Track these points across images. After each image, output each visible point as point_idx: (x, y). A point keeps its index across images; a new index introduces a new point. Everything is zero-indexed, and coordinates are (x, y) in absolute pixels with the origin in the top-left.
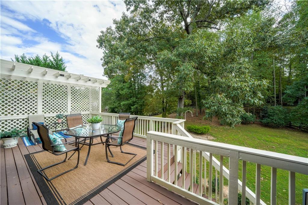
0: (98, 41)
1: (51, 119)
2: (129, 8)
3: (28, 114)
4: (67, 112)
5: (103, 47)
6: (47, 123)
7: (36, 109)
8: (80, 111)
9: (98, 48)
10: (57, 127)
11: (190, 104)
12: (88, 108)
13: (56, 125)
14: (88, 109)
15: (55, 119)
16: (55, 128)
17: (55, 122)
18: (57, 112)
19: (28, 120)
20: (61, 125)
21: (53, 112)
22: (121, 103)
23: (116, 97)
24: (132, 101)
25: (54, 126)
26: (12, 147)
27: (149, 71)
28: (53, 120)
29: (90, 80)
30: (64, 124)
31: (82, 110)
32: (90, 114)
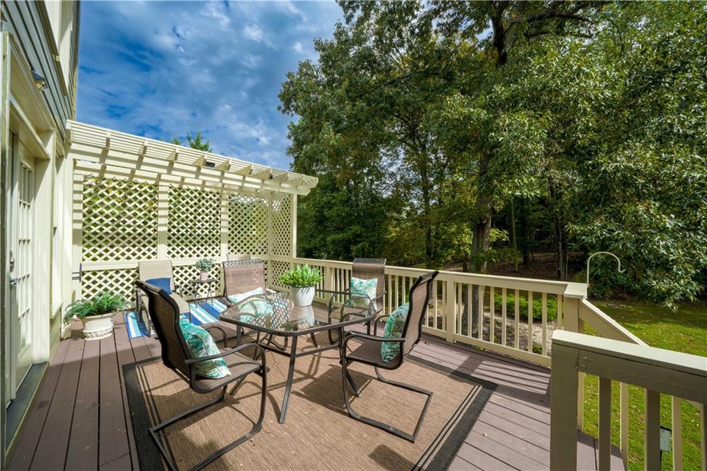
0: (282, 97)
1: (186, 272)
2: (352, 16)
3: (139, 258)
4: (219, 255)
5: (292, 109)
6: (177, 280)
7: (154, 246)
8: (248, 253)
9: (281, 112)
10: (199, 291)
11: (504, 240)
12: (265, 247)
13: (196, 287)
14: (265, 250)
15: (194, 271)
16: (193, 292)
17: (194, 278)
18: (198, 256)
19: (138, 272)
20: (206, 287)
21: (190, 256)
22: (328, 239)
23: (314, 224)
24: (353, 234)
25: (192, 287)
26: (101, 338)
27: (389, 161)
28: (190, 275)
29: (271, 177)
30: (214, 283)
31: (251, 250)
32: (269, 262)
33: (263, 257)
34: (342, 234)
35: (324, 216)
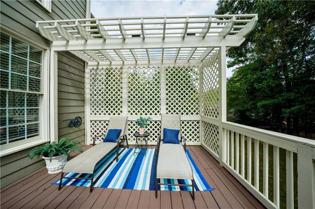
3: (114, 114)
7: (121, 107)
8: (182, 113)
12: (197, 109)
18: (146, 114)
21: (141, 114)
23: (246, 95)
31: (185, 111)
32: (200, 122)
33: (195, 117)
34: (272, 101)
35: (255, 88)
